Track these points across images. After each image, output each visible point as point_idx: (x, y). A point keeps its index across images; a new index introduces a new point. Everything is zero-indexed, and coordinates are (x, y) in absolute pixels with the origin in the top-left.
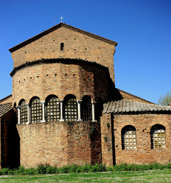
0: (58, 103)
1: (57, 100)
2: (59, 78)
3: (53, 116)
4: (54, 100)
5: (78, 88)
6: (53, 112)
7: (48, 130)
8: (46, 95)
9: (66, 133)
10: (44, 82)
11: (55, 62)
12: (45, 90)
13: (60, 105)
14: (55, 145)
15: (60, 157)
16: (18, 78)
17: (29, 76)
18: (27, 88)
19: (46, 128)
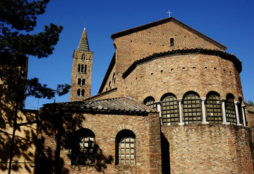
0: (218, 102)
1: (217, 98)
2: (219, 73)
3: (214, 117)
4: (214, 98)
5: (235, 87)
6: (214, 112)
7: (213, 134)
8: (207, 91)
9: (233, 140)
10: (202, 75)
11: (213, 55)
12: (205, 85)
13: (221, 105)
14: (222, 154)
15: (230, 169)
16: (159, 66)
17: (180, 66)
18: (178, 79)
19: (211, 132)
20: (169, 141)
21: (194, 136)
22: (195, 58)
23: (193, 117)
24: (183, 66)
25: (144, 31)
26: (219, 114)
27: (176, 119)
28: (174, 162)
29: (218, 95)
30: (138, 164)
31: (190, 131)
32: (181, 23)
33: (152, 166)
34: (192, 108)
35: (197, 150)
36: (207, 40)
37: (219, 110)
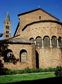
1: (56, 38)
3: (54, 45)
4: (54, 38)
6: (54, 43)
7: (54, 51)
8: (52, 36)
9: (61, 53)
10: (51, 30)
11: (54, 22)
12: (51, 33)
13: (57, 41)
14: (57, 58)
15: (59, 63)
16: (35, 27)
17: (43, 26)
18: (42, 31)
19: (53, 50)
20: (39, 53)
21: (47, 52)
22: (48, 24)
23: (47, 45)
24: (44, 26)
25: (30, 13)
26: (56, 44)
27: (41, 46)
28: (40, 61)
29: (56, 37)
30: (28, 62)
31: (46, 50)
32: (43, 10)
33: (32, 62)
34: (47, 42)
35: (48, 56)
36: (53, 17)
37: (56, 42)
